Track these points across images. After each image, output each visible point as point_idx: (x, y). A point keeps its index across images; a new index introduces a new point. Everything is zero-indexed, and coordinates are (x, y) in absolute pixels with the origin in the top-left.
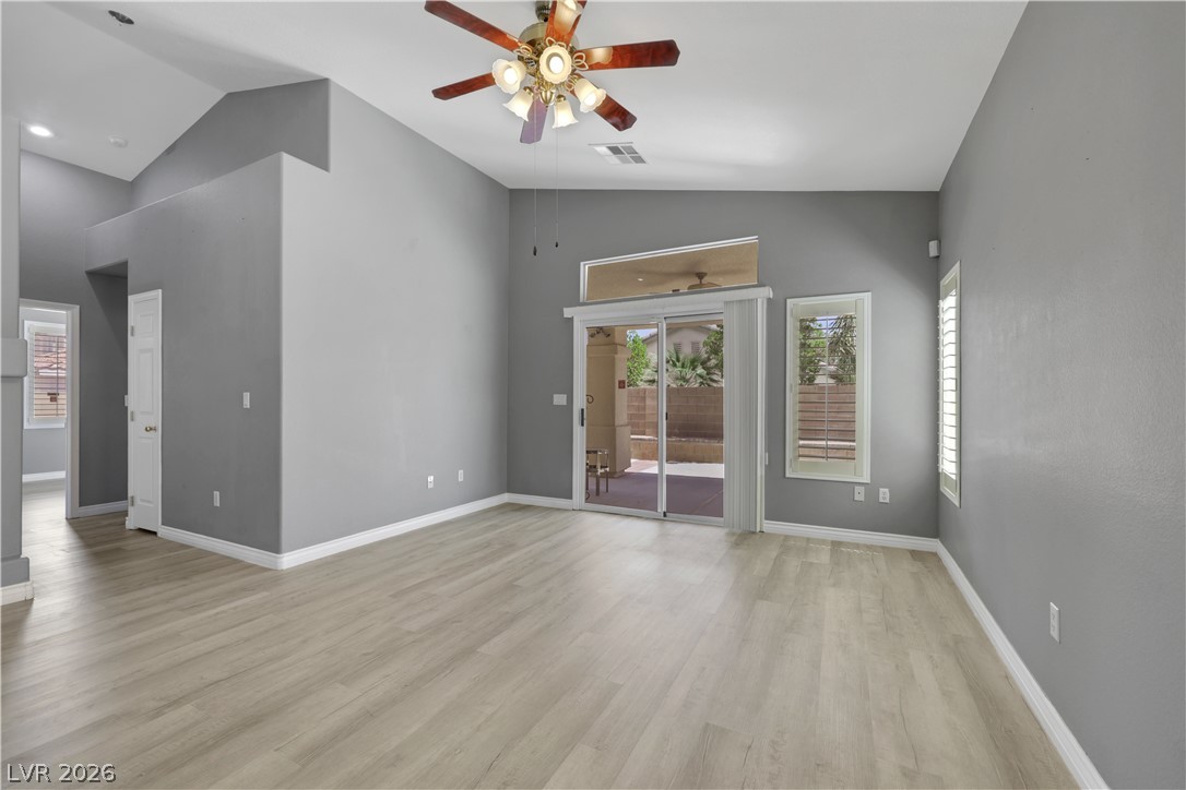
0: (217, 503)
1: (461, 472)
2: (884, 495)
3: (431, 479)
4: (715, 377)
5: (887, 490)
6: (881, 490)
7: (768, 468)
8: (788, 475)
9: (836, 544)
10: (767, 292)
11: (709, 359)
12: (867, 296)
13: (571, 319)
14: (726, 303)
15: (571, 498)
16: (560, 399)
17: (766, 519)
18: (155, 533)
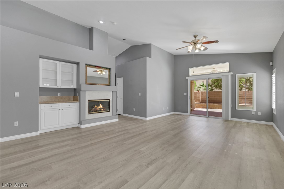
0: (134, 110)
1: (167, 107)
2: (260, 113)
3: (163, 108)
4: (214, 89)
5: (260, 112)
6: (259, 112)
7: (232, 108)
8: (236, 109)
9: (248, 123)
10: (232, 73)
11: (212, 85)
12: (255, 74)
13: (188, 79)
14: (222, 76)
15: (188, 113)
16: (185, 94)
17: (231, 118)
18: (122, 115)
